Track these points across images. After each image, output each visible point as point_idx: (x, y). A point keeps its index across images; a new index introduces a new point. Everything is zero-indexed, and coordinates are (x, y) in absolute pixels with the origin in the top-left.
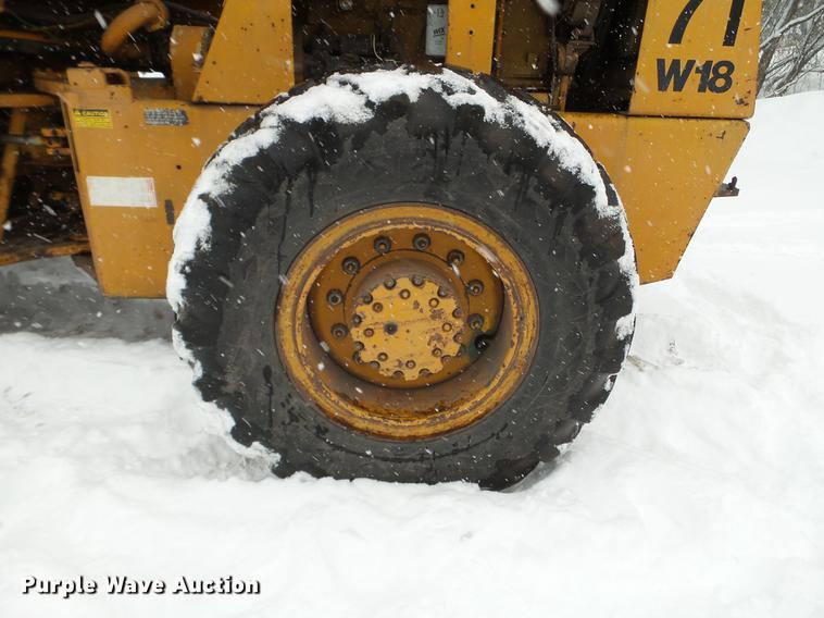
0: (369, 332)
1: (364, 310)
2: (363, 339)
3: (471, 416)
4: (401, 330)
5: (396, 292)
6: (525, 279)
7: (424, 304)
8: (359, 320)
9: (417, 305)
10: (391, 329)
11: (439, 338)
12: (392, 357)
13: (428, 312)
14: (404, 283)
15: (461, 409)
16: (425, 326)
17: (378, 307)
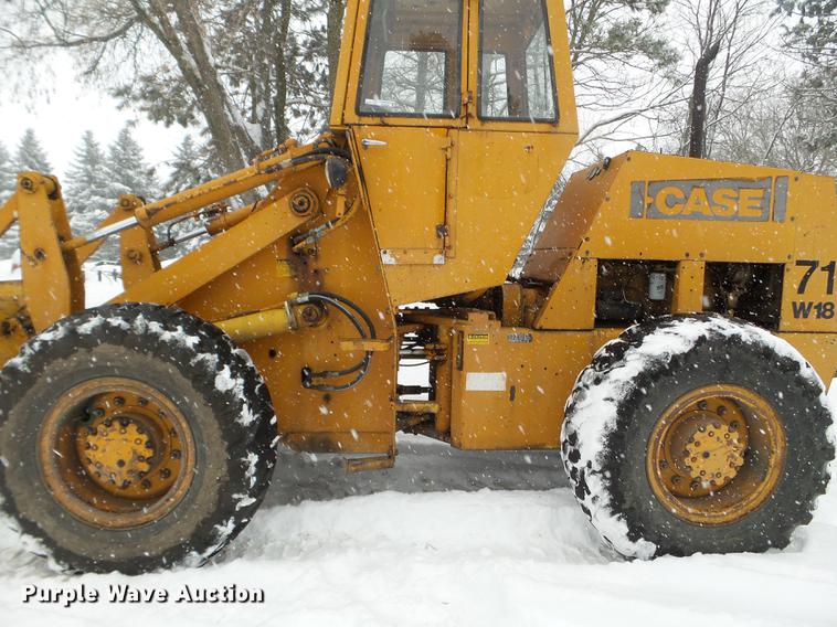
0: (694, 460)
1: (690, 447)
2: (691, 464)
3: (756, 503)
4: (711, 454)
5: (706, 433)
6: (772, 414)
7: (722, 438)
8: (687, 453)
9: (718, 438)
10: (706, 455)
11: (732, 456)
12: (708, 472)
13: (725, 442)
14: (710, 427)
15: (752, 498)
16: (724, 450)
17: (698, 444)
